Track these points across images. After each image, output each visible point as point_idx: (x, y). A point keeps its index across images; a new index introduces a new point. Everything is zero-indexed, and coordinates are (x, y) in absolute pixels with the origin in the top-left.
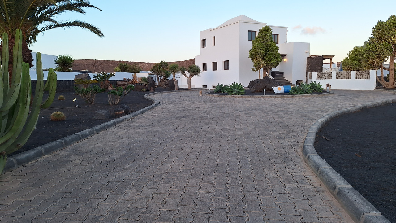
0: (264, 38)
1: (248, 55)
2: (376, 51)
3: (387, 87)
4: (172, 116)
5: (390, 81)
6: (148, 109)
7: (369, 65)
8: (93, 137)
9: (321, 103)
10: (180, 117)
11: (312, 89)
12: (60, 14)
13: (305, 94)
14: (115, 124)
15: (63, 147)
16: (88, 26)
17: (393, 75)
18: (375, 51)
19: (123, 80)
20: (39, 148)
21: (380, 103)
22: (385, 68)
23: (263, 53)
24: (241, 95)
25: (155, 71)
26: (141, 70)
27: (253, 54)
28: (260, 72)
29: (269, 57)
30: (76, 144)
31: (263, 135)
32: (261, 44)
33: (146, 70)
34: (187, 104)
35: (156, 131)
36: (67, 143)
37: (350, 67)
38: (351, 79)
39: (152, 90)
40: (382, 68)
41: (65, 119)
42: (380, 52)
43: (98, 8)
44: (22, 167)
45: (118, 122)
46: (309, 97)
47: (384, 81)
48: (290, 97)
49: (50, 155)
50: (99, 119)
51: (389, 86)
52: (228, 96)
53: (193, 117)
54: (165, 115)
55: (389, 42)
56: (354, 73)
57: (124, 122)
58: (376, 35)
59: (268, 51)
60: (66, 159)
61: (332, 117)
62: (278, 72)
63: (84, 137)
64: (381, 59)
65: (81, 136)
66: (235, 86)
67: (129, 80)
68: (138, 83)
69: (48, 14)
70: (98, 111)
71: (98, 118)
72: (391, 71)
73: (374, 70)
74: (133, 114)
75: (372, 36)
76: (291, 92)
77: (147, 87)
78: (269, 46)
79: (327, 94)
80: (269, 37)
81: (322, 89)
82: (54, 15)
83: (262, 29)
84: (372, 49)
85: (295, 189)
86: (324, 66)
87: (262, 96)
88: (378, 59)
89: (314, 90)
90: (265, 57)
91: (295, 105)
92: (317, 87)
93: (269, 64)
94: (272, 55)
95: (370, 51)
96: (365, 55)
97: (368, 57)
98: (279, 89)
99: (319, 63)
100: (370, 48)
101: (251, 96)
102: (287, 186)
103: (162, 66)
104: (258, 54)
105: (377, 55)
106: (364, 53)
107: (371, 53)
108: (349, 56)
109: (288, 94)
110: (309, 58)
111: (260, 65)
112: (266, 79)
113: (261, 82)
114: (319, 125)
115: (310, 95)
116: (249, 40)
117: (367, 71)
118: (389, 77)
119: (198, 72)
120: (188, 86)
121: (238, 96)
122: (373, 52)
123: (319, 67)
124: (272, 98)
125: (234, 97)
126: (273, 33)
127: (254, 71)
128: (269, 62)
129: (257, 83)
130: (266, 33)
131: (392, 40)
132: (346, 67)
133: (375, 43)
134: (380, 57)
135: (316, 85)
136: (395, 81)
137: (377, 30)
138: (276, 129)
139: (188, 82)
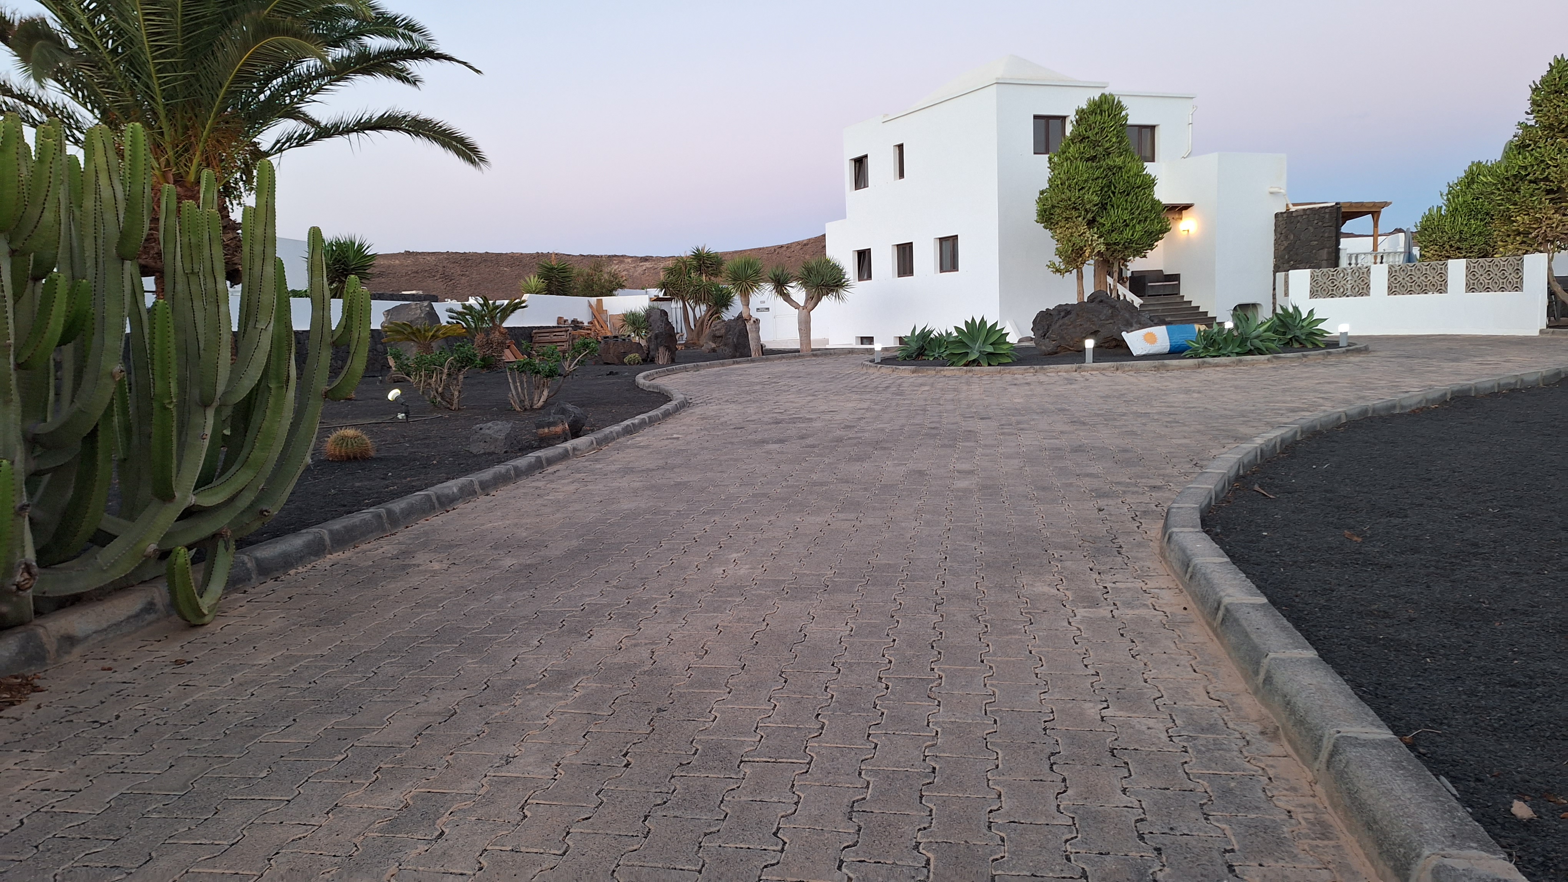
0: (1095, 144)
1: (1033, 210)
2: (1547, 179)
4: (733, 440)
6: (650, 418)
7: (1518, 233)
8: (471, 505)
9: (1302, 384)
10: (764, 441)
11: (1284, 334)
12: (336, 90)
13: (1250, 352)
14: (539, 466)
15: (384, 530)
16: (431, 130)
18: (1542, 180)
19: (555, 324)
20: (314, 529)
21: (1533, 378)
23: (1089, 202)
24: (1000, 364)
25: (673, 285)
26: (623, 287)
27: (1053, 207)
28: (1080, 277)
29: (1115, 215)
30: (422, 525)
32: (1082, 166)
33: (640, 286)
34: (793, 402)
35: (678, 484)
36: (395, 522)
37: (1451, 246)
38: (1446, 292)
39: (663, 357)
41: (373, 454)
42: (1561, 182)
43: (465, 63)
44: (271, 583)
45: (550, 462)
46: (1263, 366)
48: (1189, 367)
49: (348, 554)
50: (484, 454)
52: (949, 371)
53: (810, 441)
54: (709, 438)
56: (1457, 268)
57: (570, 462)
58: (1545, 115)
62: (1159, 276)
63: (446, 503)
65: (434, 499)
66: (974, 330)
67: (576, 324)
68: (609, 334)
69: (294, 93)
70: (481, 425)
71: (482, 452)
73: (1541, 252)
74: (599, 435)
75: (1531, 117)
76: (1196, 349)
77: (645, 348)
78: (1114, 174)
79: (1339, 353)
80: (1114, 140)
81: (1322, 335)
82: (314, 94)
83: (1085, 107)
84: (1529, 170)
85: (1103, 618)
86: (1344, 243)
87: (1080, 368)
88: (1553, 211)
89: (1291, 339)
90: (1098, 219)
91: (1196, 395)
92: (1302, 327)
93: (1115, 244)
94: (1126, 209)
95: (1523, 178)
96: (1500, 195)
97: (1515, 204)
98: (1151, 339)
99: (1326, 235)
100: (1521, 167)
101: (1038, 367)
102: (1081, 612)
103: (700, 266)
104: (1074, 208)
105: (1549, 192)
106: (1498, 189)
107: (1524, 187)
108: (1448, 199)
109: (1184, 358)
110: (1281, 213)
111: (1081, 248)
112: (1099, 299)
113: (1078, 315)
114: (1249, 452)
115: (1269, 356)
116: (1035, 153)
117: (1511, 258)
119: (837, 286)
121: (986, 368)
122: (1534, 181)
123: (1323, 248)
124: (1122, 373)
125: (971, 375)
126: (1130, 122)
127: (1059, 274)
128: (1114, 236)
129: (1064, 317)
130: (1104, 123)
132: (1437, 247)
133: (1542, 145)
134: (1562, 200)
135: (1299, 320)
137: (1549, 93)
138: (1098, 468)
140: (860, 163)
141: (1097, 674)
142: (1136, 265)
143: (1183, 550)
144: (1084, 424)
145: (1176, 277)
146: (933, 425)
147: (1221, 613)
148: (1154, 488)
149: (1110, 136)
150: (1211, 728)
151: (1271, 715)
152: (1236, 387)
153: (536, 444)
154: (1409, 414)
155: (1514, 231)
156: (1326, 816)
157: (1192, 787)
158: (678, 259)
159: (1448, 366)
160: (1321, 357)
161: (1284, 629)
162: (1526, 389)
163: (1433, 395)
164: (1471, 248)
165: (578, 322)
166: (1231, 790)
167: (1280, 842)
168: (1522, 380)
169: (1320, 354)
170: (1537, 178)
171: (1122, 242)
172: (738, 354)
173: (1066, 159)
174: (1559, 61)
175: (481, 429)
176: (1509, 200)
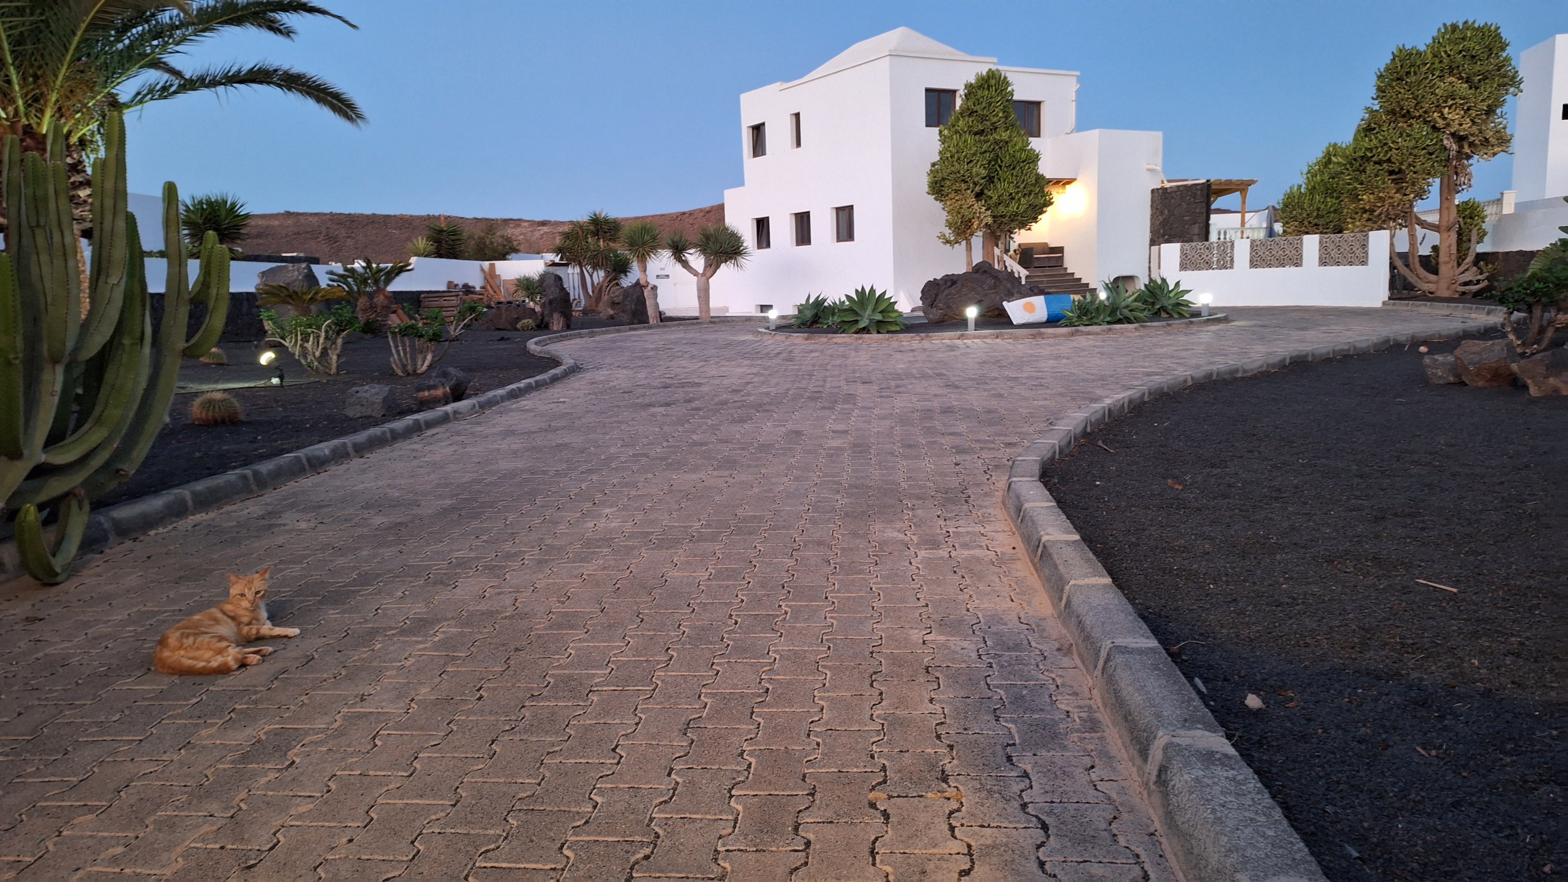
0: (983, 119)
1: (923, 182)
2: (1389, 161)
3: (1431, 293)
4: (620, 404)
5: (1443, 269)
6: (536, 382)
7: (1364, 211)
8: (345, 467)
9: (1162, 351)
10: (651, 405)
11: (1153, 304)
12: (201, 41)
13: (1119, 321)
14: (417, 429)
15: (251, 492)
16: (303, 84)
17: (1454, 250)
18: (1385, 162)
19: (444, 288)
20: (176, 491)
21: (1364, 345)
22: (1424, 224)
23: (978, 175)
24: (888, 332)
25: (570, 250)
26: (516, 251)
27: (944, 179)
28: (969, 248)
29: (1003, 188)
30: (292, 486)
31: (910, 446)
32: (970, 139)
33: (536, 250)
34: (684, 367)
35: (559, 445)
36: (262, 483)
37: (1310, 223)
38: (1301, 265)
39: (557, 322)
41: (242, 417)
42: (1401, 163)
43: (339, 17)
44: (129, 544)
45: (430, 424)
46: (1132, 335)
47: (1422, 272)
48: (1063, 335)
49: (211, 515)
50: (360, 417)
51: (1437, 289)
52: (837, 338)
53: (695, 404)
54: (596, 402)
55: (1434, 128)
56: (1311, 243)
57: (450, 425)
58: (1388, 101)
60: (266, 522)
61: (1162, 389)
62: (1044, 248)
63: (317, 465)
64: (1407, 188)
65: (304, 461)
66: (864, 298)
67: (468, 289)
68: (502, 300)
69: (155, 43)
70: (359, 389)
71: (359, 415)
72: (1446, 235)
73: (1385, 229)
74: (483, 398)
75: (1376, 102)
76: (1070, 319)
77: (539, 314)
78: (1000, 148)
79: (1200, 322)
80: (1001, 115)
81: (1187, 306)
82: (177, 44)
83: (973, 82)
84: (1374, 151)
85: (942, 558)
86: (1214, 219)
87: (962, 335)
88: (1394, 191)
89: (1159, 309)
90: (986, 191)
91: (1065, 361)
92: (1170, 298)
93: (1001, 216)
94: (1012, 183)
95: (1368, 159)
96: (1349, 175)
97: (1362, 184)
98: (1030, 308)
99: (1198, 211)
100: (1367, 149)
101: (923, 335)
102: (922, 554)
103: (598, 231)
104: (963, 180)
105: (1391, 173)
106: (1347, 169)
107: (1370, 168)
108: (1308, 178)
109: (1059, 326)
110: (1157, 189)
111: (970, 221)
112: (981, 270)
113: (963, 285)
114: (1096, 412)
115: (1137, 325)
116: (927, 126)
117: (1358, 235)
118: (1438, 256)
119: (736, 253)
120: (700, 308)
121: (875, 336)
122: (1379, 163)
123: (1194, 224)
124: (998, 341)
125: (860, 341)
126: (1016, 97)
127: (948, 245)
128: (1001, 208)
129: (949, 287)
130: (991, 98)
131: (1445, 119)
132: (1297, 223)
133: (1385, 129)
134: (1402, 180)
135: (1166, 291)
136: (1462, 269)
137: (1392, 80)
138: (962, 427)
139: (699, 290)
140: (758, 130)
141: (926, 606)
142: (1022, 237)
143: (1018, 497)
144: (957, 387)
145: (1060, 250)
146: (816, 389)
147: (1040, 550)
148: (1010, 445)
149: (997, 110)
150: (1017, 647)
151: (1068, 635)
152: (1102, 354)
153: (415, 407)
154: (1250, 378)
155: (1361, 209)
156: (1097, 714)
157: (990, 695)
158: (575, 224)
159: (1296, 334)
160: (1184, 326)
161: (1088, 560)
162: (1357, 355)
163: (1274, 360)
164: (1327, 224)
165: (470, 287)
166: (1023, 696)
167: (1055, 736)
168: (1355, 347)
169: (1182, 323)
170: (1380, 160)
171: (1009, 215)
172: (636, 321)
173: (956, 132)
174: (1401, 50)
175: (357, 392)
176: (1356, 180)
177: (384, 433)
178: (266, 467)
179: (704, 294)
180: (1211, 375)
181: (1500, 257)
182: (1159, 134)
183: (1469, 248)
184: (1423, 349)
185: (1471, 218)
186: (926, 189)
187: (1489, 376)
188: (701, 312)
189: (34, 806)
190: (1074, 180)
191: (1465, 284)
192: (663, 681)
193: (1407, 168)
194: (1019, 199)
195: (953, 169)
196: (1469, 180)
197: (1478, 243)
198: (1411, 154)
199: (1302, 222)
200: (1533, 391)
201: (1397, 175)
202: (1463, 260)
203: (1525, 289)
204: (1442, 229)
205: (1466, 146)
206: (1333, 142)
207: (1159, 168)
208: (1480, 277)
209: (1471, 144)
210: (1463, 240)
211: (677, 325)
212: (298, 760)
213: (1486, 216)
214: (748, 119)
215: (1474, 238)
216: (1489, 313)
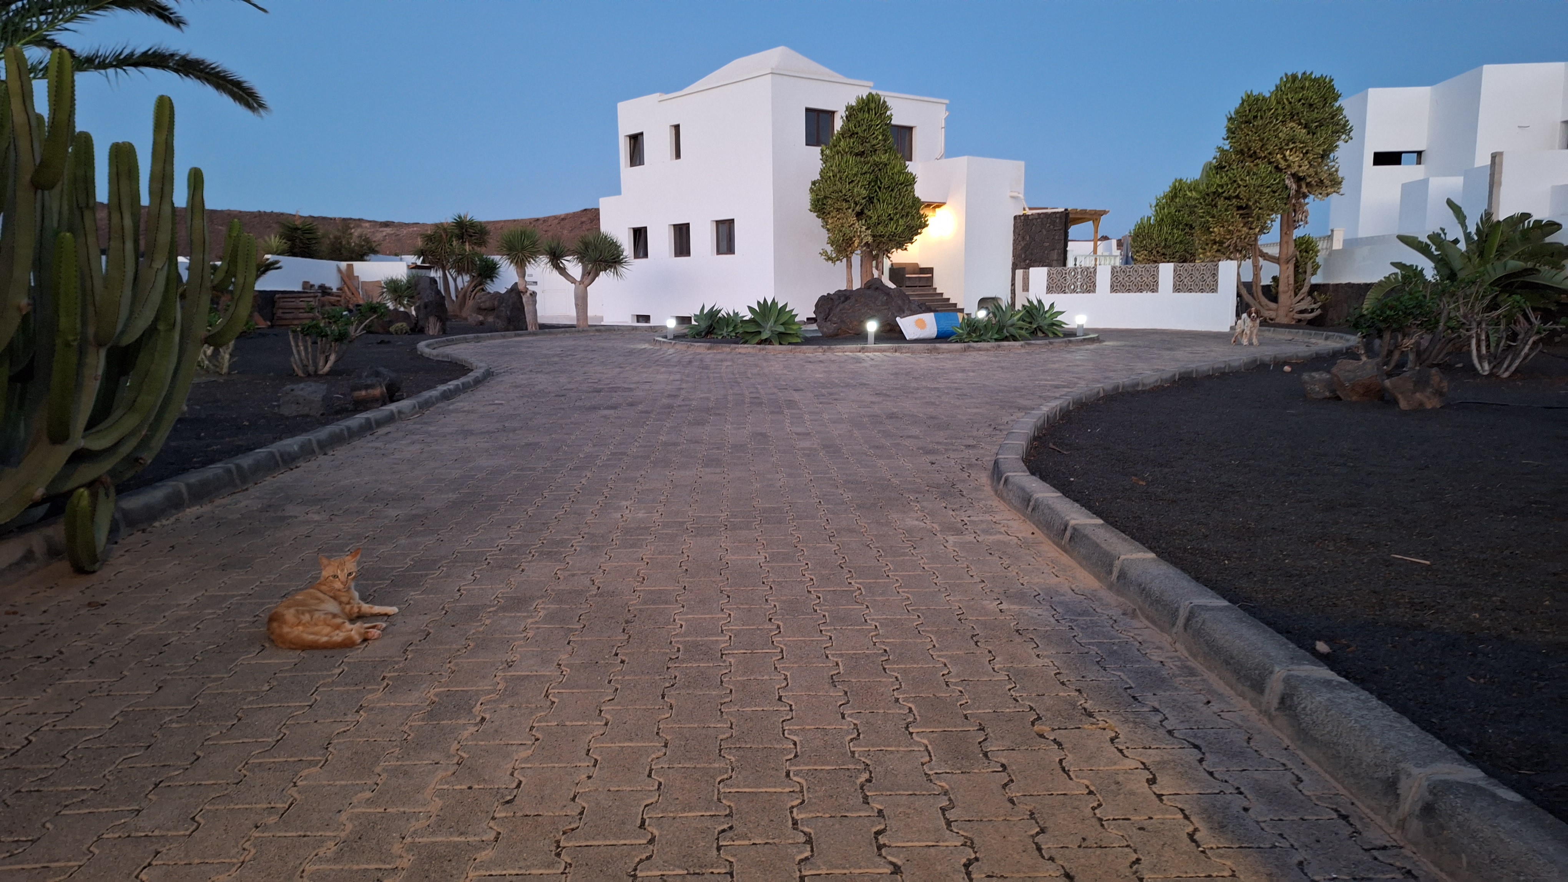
0: (864, 140)
1: (806, 199)
2: (1237, 197)
3: (1272, 320)
5: (1282, 298)
6: (463, 384)
7: (1215, 242)
8: (314, 464)
9: (1056, 366)
11: (1031, 323)
13: (1006, 339)
14: (368, 428)
15: (235, 486)
16: (201, 71)
17: (1292, 281)
18: (1234, 198)
21: (1237, 364)
22: (1266, 257)
23: (859, 195)
24: (790, 344)
25: (433, 253)
26: (375, 252)
27: (826, 197)
28: (849, 265)
29: (882, 209)
30: (271, 481)
32: (852, 160)
33: (396, 253)
34: (602, 373)
36: (244, 478)
37: (1158, 252)
38: (1157, 291)
39: (435, 328)
40: (1258, 253)
42: (1249, 200)
45: (380, 423)
46: (1018, 351)
47: (1264, 300)
48: (957, 351)
49: (207, 508)
50: (300, 417)
51: (1277, 316)
52: (743, 349)
53: (640, 408)
54: (534, 404)
55: (1277, 167)
56: (1166, 271)
57: (400, 424)
58: (1237, 142)
59: (880, 188)
62: (914, 268)
64: (1252, 223)
65: (277, 456)
66: (765, 310)
67: (324, 290)
68: (363, 302)
69: (42, 18)
70: (291, 387)
71: (294, 414)
72: (1285, 267)
73: (1232, 259)
74: (420, 399)
75: (1227, 142)
76: (960, 335)
77: (413, 318)
78: (880, 170)
79: (1077, 341)
80: (880, 137)
81: (1060, 326)
82: (67, 21)
83: (854, 104)
84: (1225, 188)
85: (970, 542)
86: (1071, 246)
87: (864, 348)
88: (1242, 225)
89: (1036, 328)
90: (866, 211)
91: (971, 374)
92: (1045, 318)
93: (880, 236)
94: (891, 204)
95: (1219, 195)
96: (1202, 208)
97: (1213, 217)
98: (921, 324)
99: (1056, 237)
100: (1218, 185)
101: (825, 347)
102: (951, 539)
103: (463, 234)
104: (844, 200)
105: (1239, 208)
106: (1201, 203)
107: (1221, 202)
108: (1156, 211)
109: (950, 342)
110: (1020, 216)
111: (851, 239)
112: (875, 286)
113: (856, 300)
114: (1040, 418)
115: (1022, 342)
116: (807, 145)
117: (1209, 264)
118: (1277, 286)
119: (615, 262)
120: (578, 316)
121: (778, 347)
122: (1228, 198)
123: (1053, 250)
124: (897, 354)
125: (764, 352)
126: (894, 122)
127: (830, 262)
128: (880, 228)
129: (843, 302)
130: (871, 121)
131: (1286, 160)
132: (1146, 252)
133: (1235, 167)
134: (1248, 215)
135: (1041, 312)
136: (1298, 298)
137: (1242, 123)
138: (915, 431)
139: (576, 298)
140: (636, 140)
141: (983, 581)
142: (898, 257)
143: (1023, 489)
144: (889, 396)
145: (930, 270)
146: (754, 395)
147: (1068, 534)
148: (968, 446)
149: (876, 133)
150: (1085, 613)
151: (1127, 602)
152: (1002, 368)
153: (351, 407)
154: (1149, 391)
155: (1212, 240)
156: (1189, 663)
157: (1086, 650)
158: (439, 227)
159: (1166, 354)
161: (1125, 540)
162: (1232, 372)
163: (1166, 375)
165: (326, 288)
166: (1115, 651)
167: (1163, 680)
168: (1230, 365)
170: (1230, 196)
171: (887, 234)
172: (512, 327)
173: (838, 152)
174: (1249, 97)
175: (292, 390)
176: (1209, 213)
177: (342, 430)
178: (246, 461)
179: (582, 302)
180: (1118, 387)
181: (1331, 288)
182: (1021, 164)
183: (1304, 280)
184: (1287, 368)
185: (1307, 252)
186: (809, 207)
187: (1362, 392)
188: (578, 320)
189: (247, 763)
190: (944, 203)
191: (1302, 312)
192: (785, 645)
193: (1254, 204)
194: (897, 220)
195: (835, 188)
196: (1306, 217)
197: (1313, 275)
198: (1257, 191)
199: (1151, 252)
200: (1403, 405)
201: (1244, 210)
202: (1300, 290)
203: (1378, 316)
204: (1282, 261)
205: (1304, 186)
206: (1179, 178)
207: (1021, 196)
208: (1313, 306)
209: (1308, 185)
210: (1299, 271)
211: (562, 332)
212: (487, 716)
213: (1318, 251)
214: (626, 128)
215: (1309, 270)
216: (1327, 338)
